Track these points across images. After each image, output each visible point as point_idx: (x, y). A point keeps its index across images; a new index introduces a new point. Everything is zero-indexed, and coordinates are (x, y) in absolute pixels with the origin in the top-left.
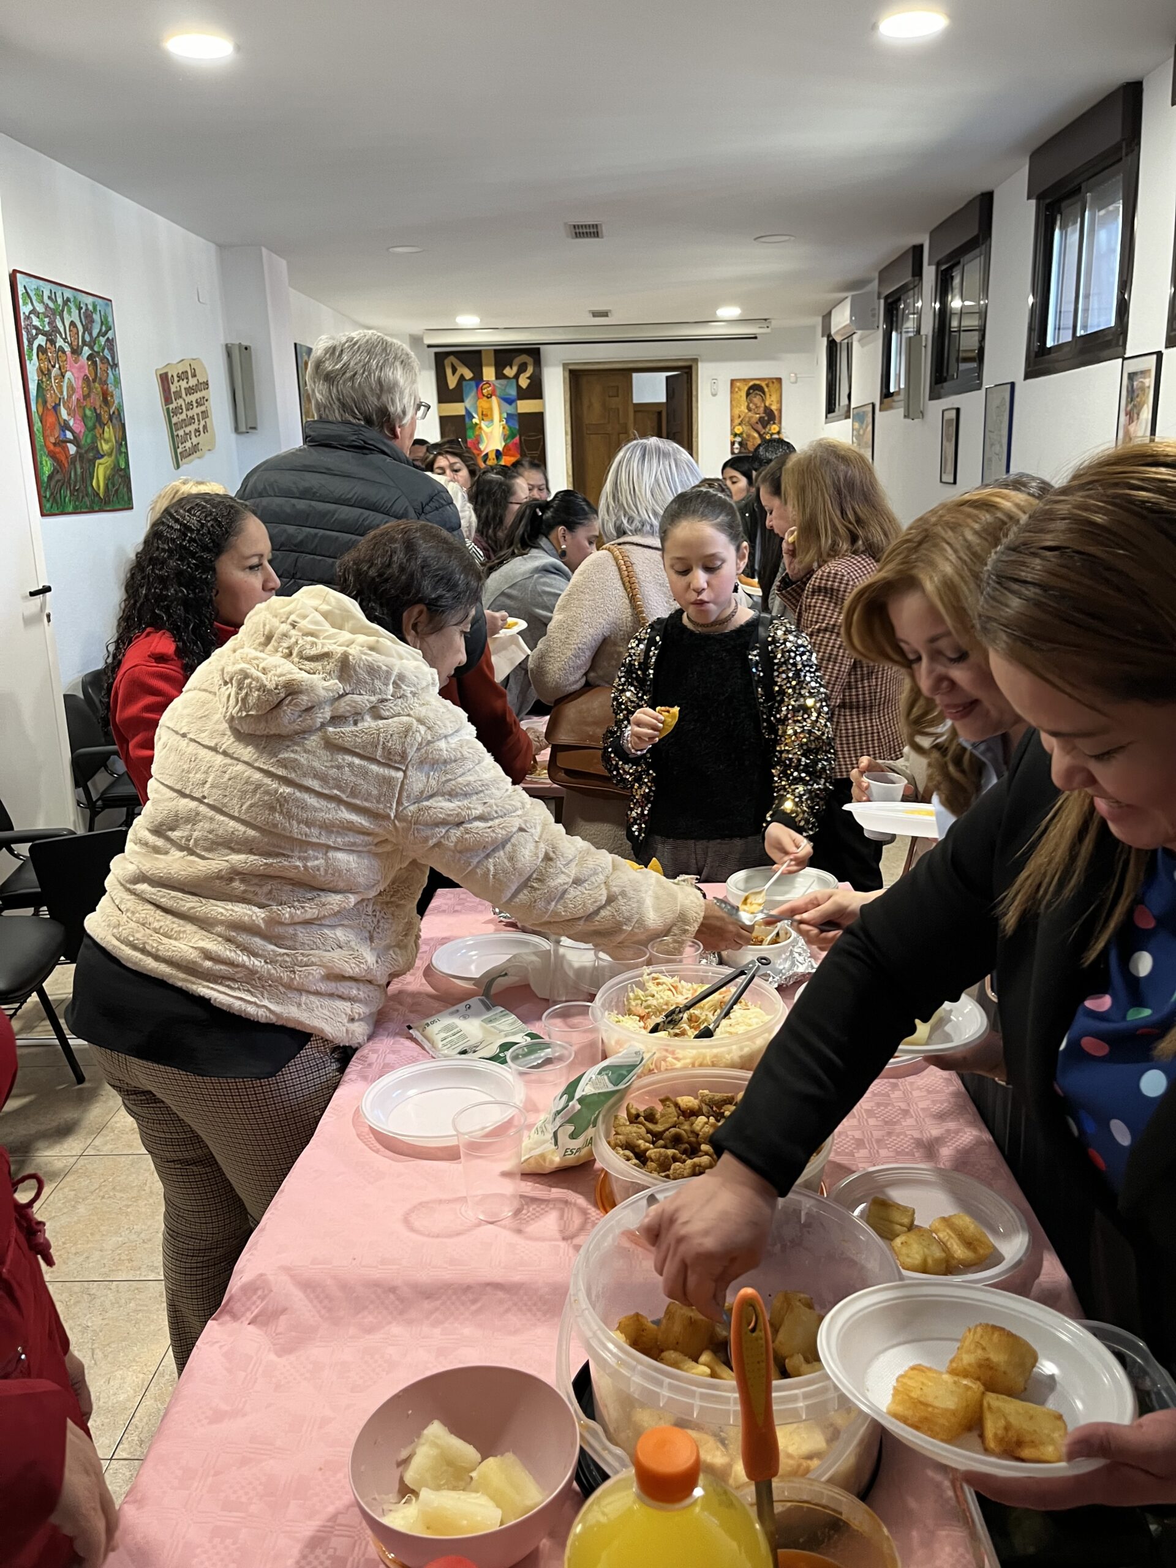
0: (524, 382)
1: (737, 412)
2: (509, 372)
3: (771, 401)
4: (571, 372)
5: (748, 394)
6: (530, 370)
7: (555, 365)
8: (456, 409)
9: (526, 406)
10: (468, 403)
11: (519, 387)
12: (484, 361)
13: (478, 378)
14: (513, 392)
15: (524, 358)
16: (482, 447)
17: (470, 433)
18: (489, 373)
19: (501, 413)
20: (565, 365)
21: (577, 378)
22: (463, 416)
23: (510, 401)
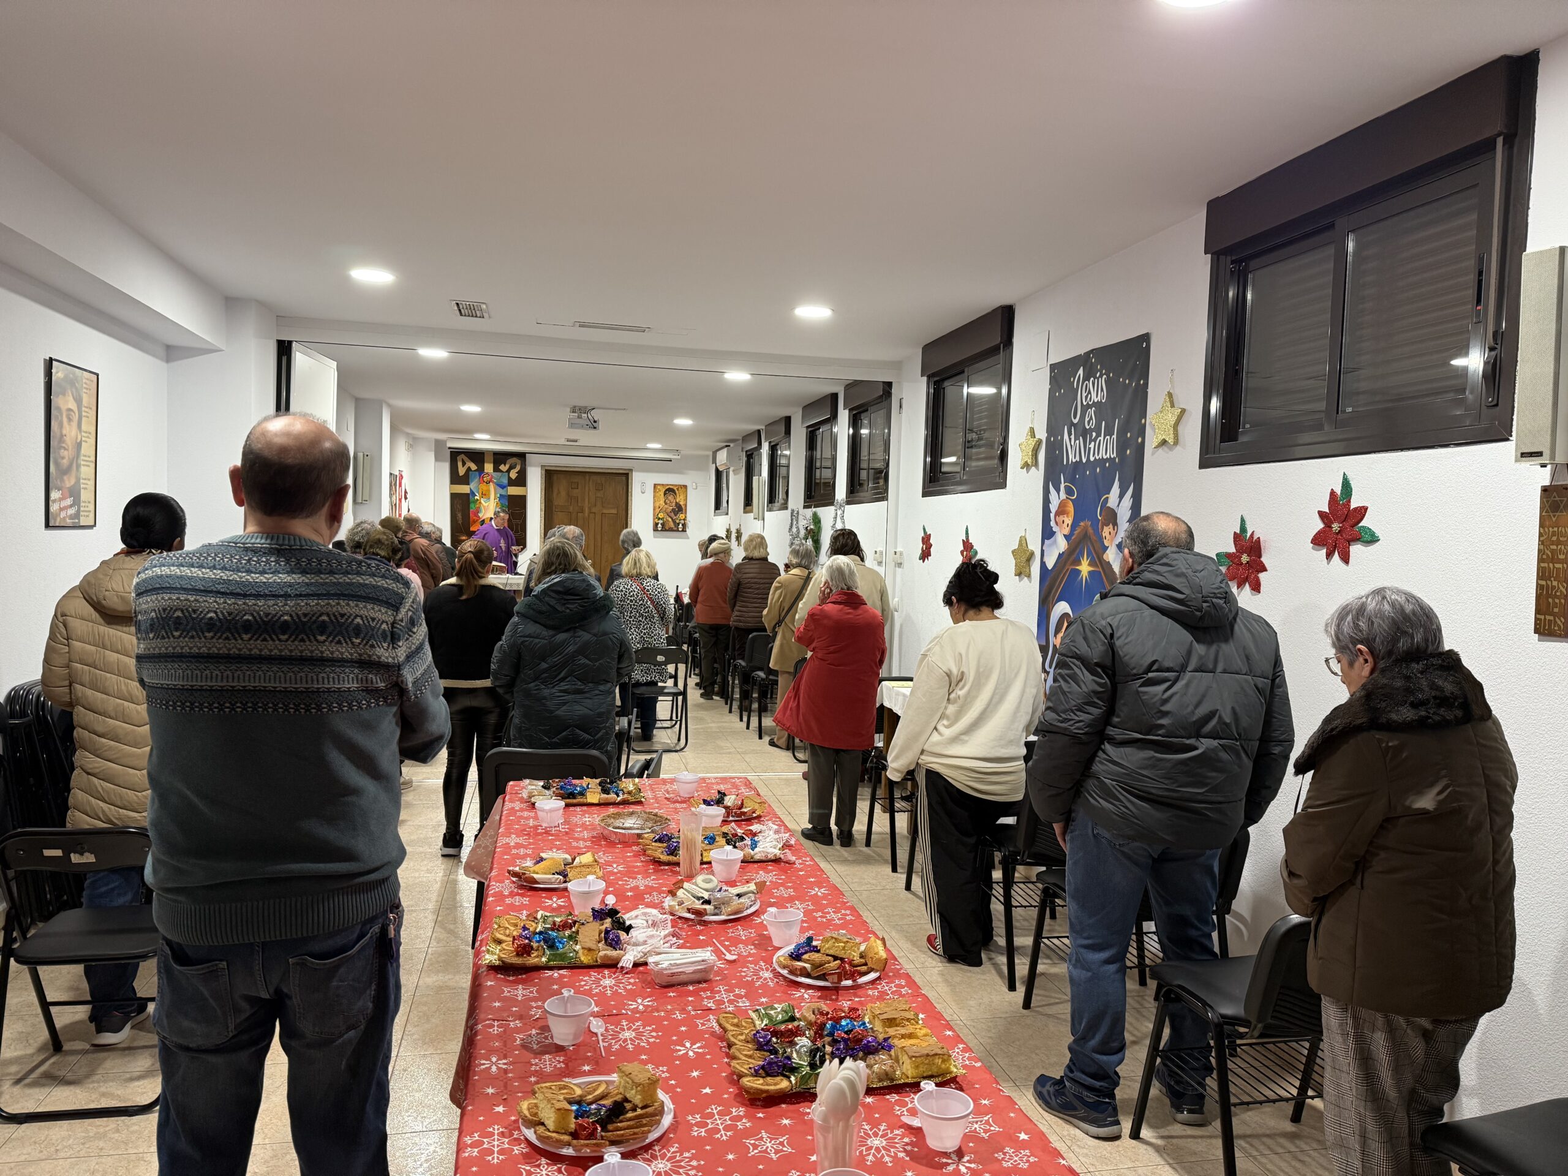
0: (513, 475)
1: (657, 505)
2: (503, 468)
3: (680, 499)
4: (546, 470)
5: (665, 494)
6: (518, 468)
7: (535, 466)
8: (464, 489)
9: (514, 491)
10: (473, 485)
11: (509, 478)
12: (486, 459)
13: (481, 470)
14: (505, 481)
15: (514, 460)
16: (480, 515)
17: (472, 506)
18: (489, 467)
19: (495, 494)
20: (542, 466)
21: (550, 476)
22: (468, 495)
23: (503, 487)
